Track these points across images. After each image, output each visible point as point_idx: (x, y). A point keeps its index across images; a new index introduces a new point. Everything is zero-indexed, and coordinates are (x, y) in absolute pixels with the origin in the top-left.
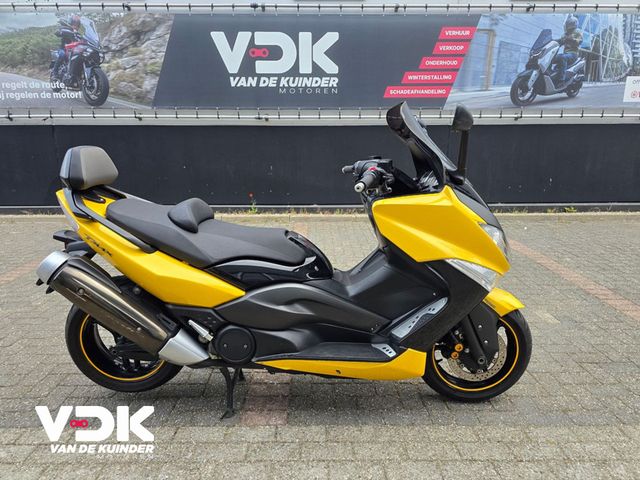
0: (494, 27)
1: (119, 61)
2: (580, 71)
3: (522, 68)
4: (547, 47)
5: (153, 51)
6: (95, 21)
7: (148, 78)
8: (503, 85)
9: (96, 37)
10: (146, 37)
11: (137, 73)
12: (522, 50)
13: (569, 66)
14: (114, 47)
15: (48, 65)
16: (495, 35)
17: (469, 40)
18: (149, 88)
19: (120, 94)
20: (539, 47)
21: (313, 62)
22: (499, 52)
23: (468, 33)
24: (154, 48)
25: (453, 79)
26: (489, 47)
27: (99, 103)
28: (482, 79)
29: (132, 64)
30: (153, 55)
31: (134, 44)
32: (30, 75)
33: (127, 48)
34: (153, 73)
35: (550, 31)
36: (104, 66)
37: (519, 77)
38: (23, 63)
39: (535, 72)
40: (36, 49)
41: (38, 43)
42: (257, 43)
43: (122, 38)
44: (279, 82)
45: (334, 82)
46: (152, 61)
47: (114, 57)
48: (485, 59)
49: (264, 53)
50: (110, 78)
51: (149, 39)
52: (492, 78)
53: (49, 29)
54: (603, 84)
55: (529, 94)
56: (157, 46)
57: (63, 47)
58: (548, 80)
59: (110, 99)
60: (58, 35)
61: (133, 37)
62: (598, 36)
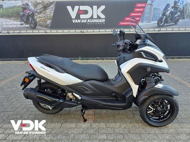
0: (152, 3)
1: (40, 15)
2: (178, 16)
3: (161, 16)
4: (168, 9)
5: (50, 12)
6: (33, 4)
7: (48, 20)
8: (155, 21)
9: (33, 8)
10: (48, 8)
11: (45, 19)
12: (161, 10)
13: (175, 15)
14: (38, 11)
15: (19, 17)
16: (152, 6)
17: (145, 7)
18: (49, 23)
19: (40, 25)
20: (166, 9)
21: (97, 15)
22: (154, 11)
23: (144, 5)
24: (50, 11)
25: (140, 19)
26: (151, 9)
27: (34, 28)
28: (149, 19)
29: (44, 16)
30: (50, 13)
31: (44, 10)
32: (14, 20)
33: (42, 11)
34: (50, 19)
35: (169, 4)
36: (36, 17)
37: (160, 18)
38: (12, 16)
39: (165, 17)
40: (15, 12)
41: (16, 10)
42: (81, 9)
43: (41, 9)
44: (87, 21)
45: (104, 21)
46: (50, 15)
47: (38, 14)
48: (149, 13)
49: (83, 12)
50: (37, 21)
51: (49, 9)
52: (151, 18)
53: (19, 6)
54: (186, 20)
55: (163, 23)
56: (51, 11)
57: (23, 12)
58: (169, 19)
59: (37, 27)
60: (22, 8)
61: (44, 8)
62: (184, 5)
